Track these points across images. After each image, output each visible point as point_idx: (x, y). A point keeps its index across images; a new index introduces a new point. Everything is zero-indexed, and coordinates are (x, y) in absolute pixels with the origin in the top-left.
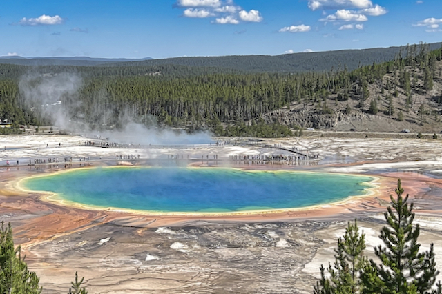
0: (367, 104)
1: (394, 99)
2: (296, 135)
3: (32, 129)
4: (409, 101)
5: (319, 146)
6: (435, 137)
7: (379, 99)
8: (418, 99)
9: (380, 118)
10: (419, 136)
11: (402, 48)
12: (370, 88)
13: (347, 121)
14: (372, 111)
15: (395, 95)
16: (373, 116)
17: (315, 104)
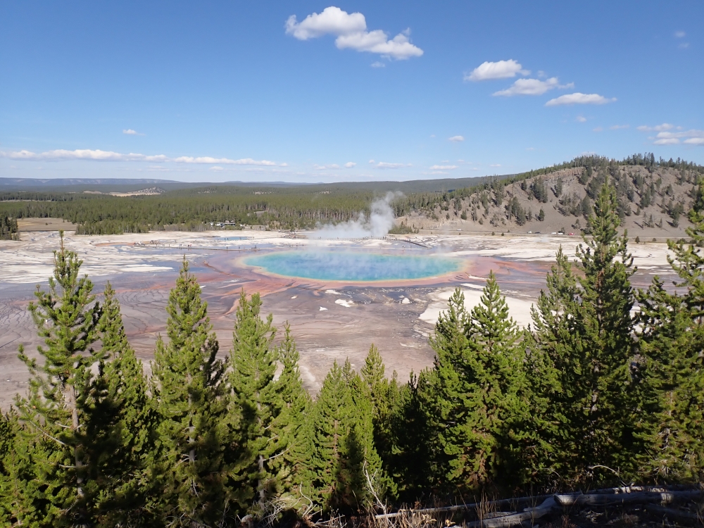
0: (460, 213)
1: (477, 210)
2: (415, 232)
3: (248, 227)
4: (487, 212)
5: (429, 239)
6: (503, 235)
7: (468, 210)
8: (493, 210)
9: (469, 222)
10: (493, 234)
11: (483, 178)
12: (462, 203)
13: (448, 223)
14: (463, 217)
15: (478, 207)
16: (463, 221)
17: (428, 212)
